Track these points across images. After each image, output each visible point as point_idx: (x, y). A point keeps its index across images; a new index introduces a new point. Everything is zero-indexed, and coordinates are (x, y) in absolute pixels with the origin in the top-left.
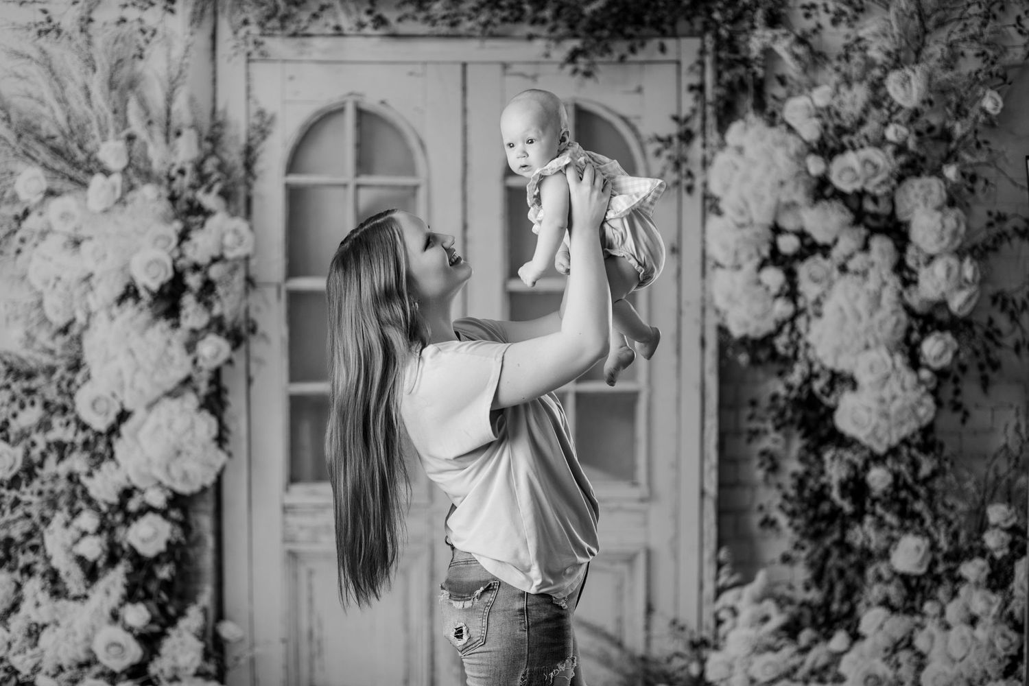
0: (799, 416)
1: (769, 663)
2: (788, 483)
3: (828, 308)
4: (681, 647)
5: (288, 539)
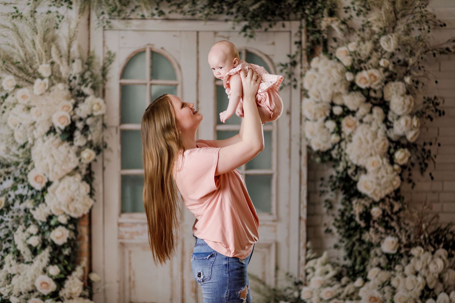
0: (342, 185)
1: (329, 292)
2: (337, 214)
3: (355, 138)
4: (291, 285)
5: (120, 237)
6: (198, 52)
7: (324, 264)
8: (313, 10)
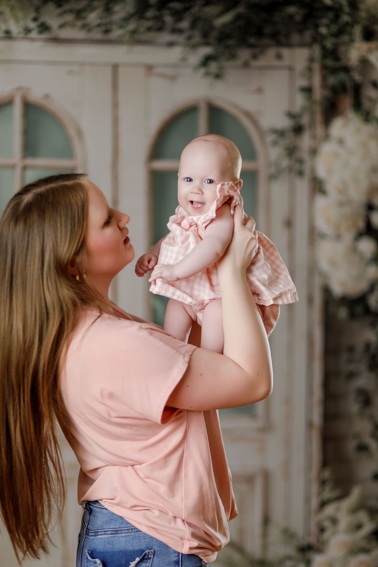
6: (115, 106)
7: (354, 510)
8: (334, 28)
